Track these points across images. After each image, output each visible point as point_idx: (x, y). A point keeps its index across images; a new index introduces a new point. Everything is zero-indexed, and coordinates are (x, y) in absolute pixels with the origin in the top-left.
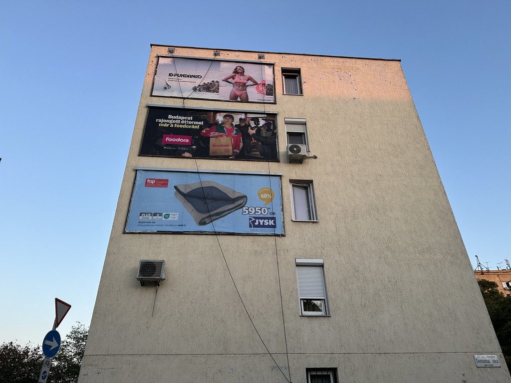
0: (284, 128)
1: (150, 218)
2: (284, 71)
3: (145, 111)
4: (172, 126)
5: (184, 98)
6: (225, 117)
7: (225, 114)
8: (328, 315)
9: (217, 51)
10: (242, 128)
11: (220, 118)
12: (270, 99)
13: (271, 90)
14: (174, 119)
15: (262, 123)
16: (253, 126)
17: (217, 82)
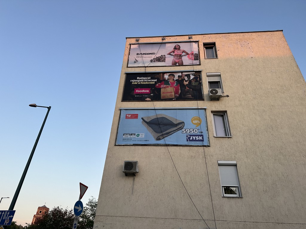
0: (206, 79)
1: (129, 136)
2: (205, 44)
3: (124, 76)
4: (139, 83)
5: (146, 67)
6: (169, 75)
7: (169, 74)
8: (241, 197)
9: (164, 38)
10: (180, 81)
11: (166, 76)
12: (197, 62)
13: (197, 57)
14: (140, 79)
15: (192, 77)
16: (186, 80)
17: (164, 55)
